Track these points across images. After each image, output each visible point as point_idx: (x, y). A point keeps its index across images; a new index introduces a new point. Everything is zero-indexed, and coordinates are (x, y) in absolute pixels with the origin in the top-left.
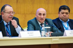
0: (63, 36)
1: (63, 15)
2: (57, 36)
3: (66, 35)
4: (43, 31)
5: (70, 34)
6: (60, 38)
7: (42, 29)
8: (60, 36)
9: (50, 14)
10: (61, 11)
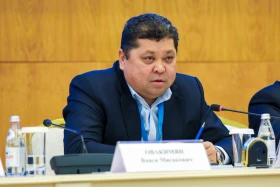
0: (109, 170)
1: (150, 67)
2: (78, 173)
3: (122, 170)
4: (13, 145)
5: (143, 160)
6: (94, 182)
7: (9, 138)
8: (95, 171)
9: (44, 62)
10: (136, 46)
